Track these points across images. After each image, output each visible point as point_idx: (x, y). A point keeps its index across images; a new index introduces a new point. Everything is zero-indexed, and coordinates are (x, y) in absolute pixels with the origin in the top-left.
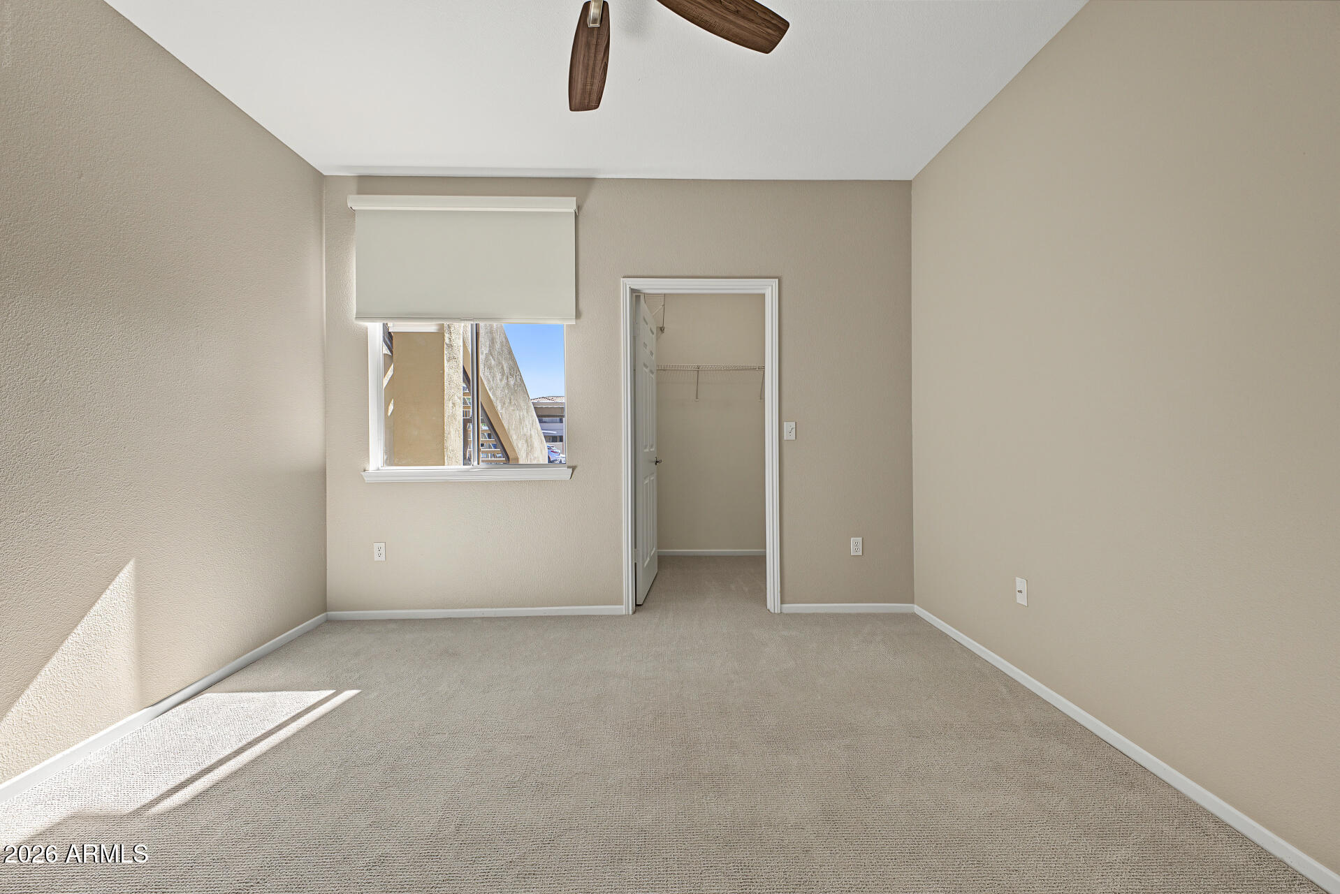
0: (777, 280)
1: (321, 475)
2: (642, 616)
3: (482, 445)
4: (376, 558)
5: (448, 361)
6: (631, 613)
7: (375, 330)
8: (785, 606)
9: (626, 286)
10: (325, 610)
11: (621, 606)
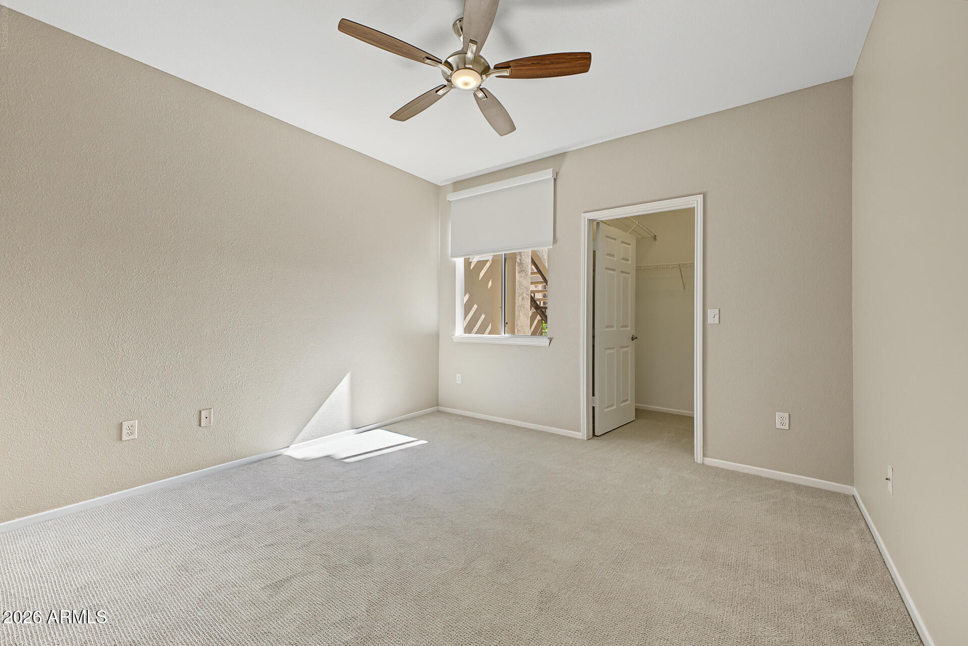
0: (702, 196)
1: (437, 336)
2: (595, 443)
3: (507, 323)
4: (458, 382)
5: (519, 273)
6: (586, 439)
7: (460, 263)
8: (706, 459)
9: (585, 218)
10: (438, 405)
11: (579, 433)
